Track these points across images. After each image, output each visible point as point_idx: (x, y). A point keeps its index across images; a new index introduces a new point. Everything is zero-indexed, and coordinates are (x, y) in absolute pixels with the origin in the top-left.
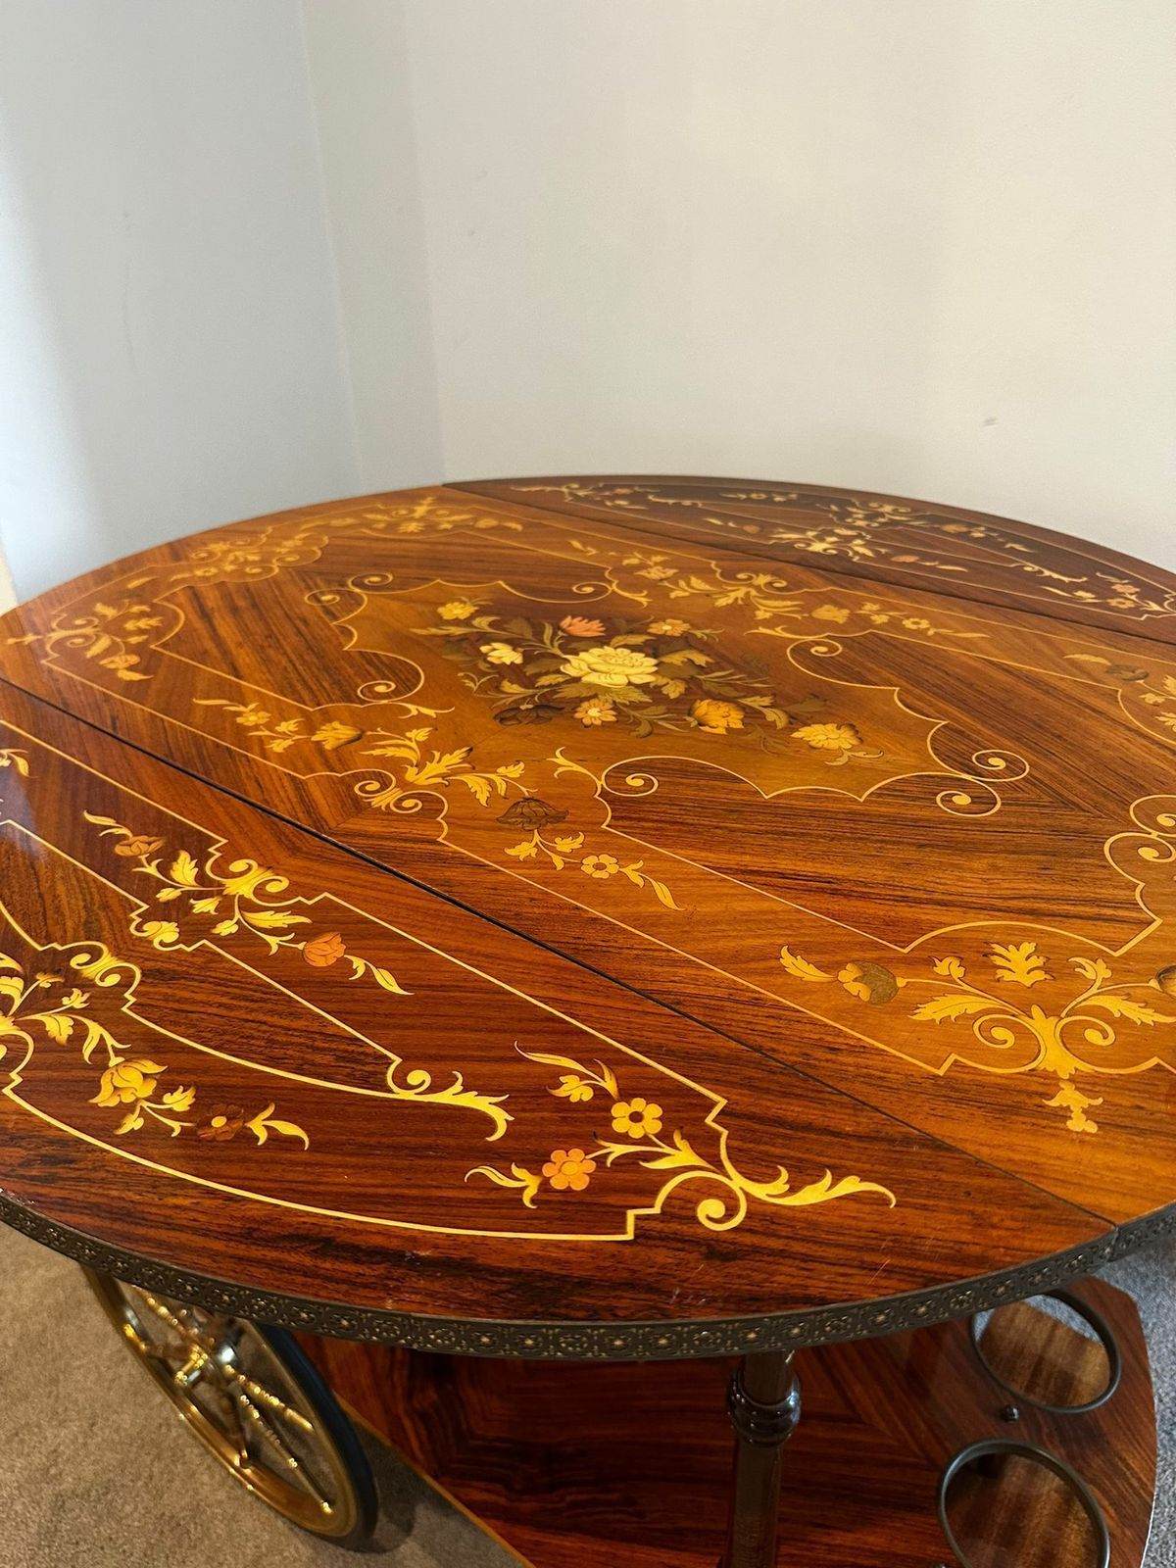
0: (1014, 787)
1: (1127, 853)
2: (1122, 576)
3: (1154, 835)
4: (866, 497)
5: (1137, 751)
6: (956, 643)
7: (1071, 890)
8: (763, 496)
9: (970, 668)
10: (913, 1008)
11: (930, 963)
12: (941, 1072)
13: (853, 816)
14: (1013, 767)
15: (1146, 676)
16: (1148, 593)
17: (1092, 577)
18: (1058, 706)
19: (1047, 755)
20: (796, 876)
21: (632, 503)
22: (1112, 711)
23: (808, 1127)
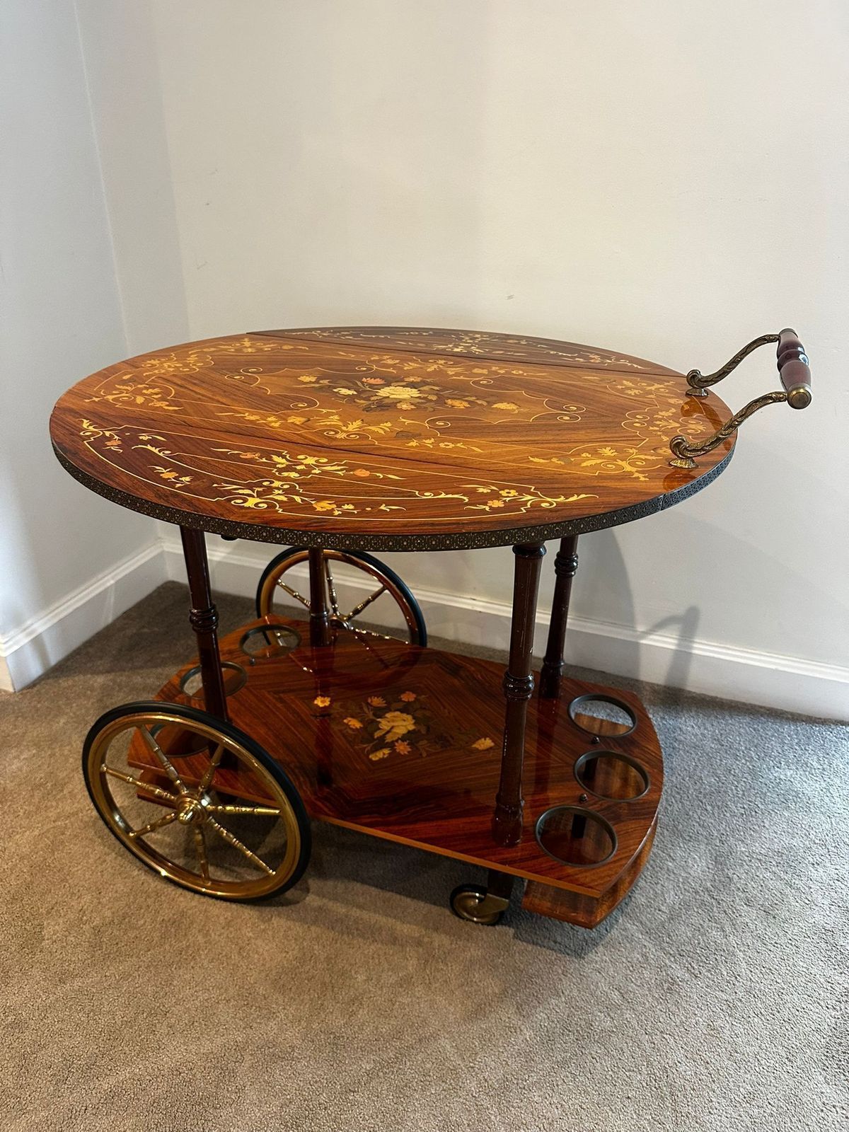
0: (583, 413)
1: (631, 425)
2: (592, 353)
3: (637, 420)
4: (466, 333)
5: (621, 401)
6: (537, 377)
7: (617, 435)
8: (417, 333)
9: (547, 384)
10: (580, 464)
11: (579, 455)
12: (596, 474)
13: (530, 425)
14: (579, 409)
15: (615, 381)
16: (603, 357)
17: (579, 353)
18: (587, 392)
19: (590, 404)
20: (520, 441)
21: (354, 337)
22: (608, 391)
23: (563, 488)
